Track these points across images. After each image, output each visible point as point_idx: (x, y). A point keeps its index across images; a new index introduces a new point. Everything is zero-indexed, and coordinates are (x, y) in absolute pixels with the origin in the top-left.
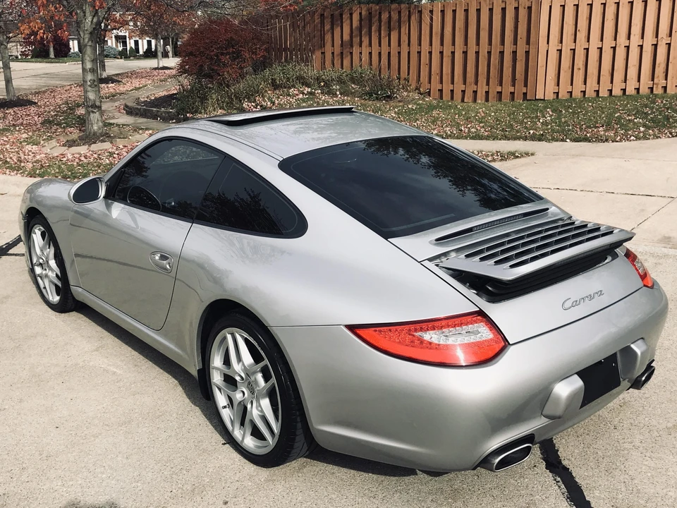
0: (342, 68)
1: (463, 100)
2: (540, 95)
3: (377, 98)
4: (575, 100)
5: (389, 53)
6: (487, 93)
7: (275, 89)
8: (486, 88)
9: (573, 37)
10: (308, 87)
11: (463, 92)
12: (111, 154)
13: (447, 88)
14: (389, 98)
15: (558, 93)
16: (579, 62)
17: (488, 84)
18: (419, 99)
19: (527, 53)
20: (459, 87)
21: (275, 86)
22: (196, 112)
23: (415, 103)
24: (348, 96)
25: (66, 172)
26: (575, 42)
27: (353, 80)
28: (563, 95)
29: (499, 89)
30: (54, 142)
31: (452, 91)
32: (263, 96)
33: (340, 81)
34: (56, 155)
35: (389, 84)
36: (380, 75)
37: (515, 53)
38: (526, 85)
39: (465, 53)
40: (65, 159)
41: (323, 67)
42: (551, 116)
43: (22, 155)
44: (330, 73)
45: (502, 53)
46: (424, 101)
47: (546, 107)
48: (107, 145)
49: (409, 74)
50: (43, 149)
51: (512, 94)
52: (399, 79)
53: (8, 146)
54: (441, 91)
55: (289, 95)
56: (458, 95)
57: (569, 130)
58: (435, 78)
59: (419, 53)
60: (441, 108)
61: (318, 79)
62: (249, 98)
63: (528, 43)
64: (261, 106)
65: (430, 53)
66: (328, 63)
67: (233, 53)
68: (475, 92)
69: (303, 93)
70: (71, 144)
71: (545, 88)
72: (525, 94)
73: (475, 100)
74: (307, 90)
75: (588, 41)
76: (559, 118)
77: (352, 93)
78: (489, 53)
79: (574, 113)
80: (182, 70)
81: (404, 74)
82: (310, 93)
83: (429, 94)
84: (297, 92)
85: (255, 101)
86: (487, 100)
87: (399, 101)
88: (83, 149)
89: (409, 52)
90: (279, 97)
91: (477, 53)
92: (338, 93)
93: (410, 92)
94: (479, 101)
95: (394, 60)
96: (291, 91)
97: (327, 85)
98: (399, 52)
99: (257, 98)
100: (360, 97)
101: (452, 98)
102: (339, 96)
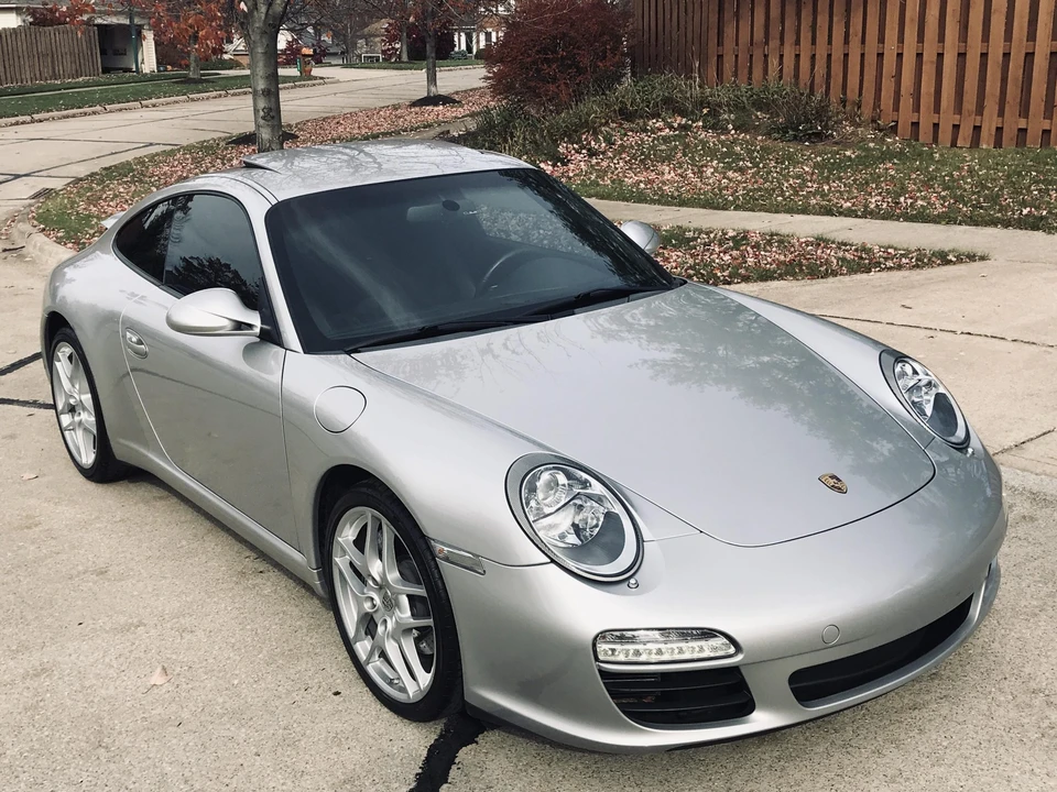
0: (749, 82)
1: (954, 143)
3: (795, 137)
5: (829, 56)
6: (1000, 130)
7: (623, 120)
8: (997, 122)
10: (682, 116)
11: (956, 127)
13: (927, 120)
14: (819, 137)
17: (1001, 113)
20: (948, 118)
21: (626, 115)
24: (746, 132)
27: (758, 104)
29: (1022, 124)
31: (936, 126)
32: (596, 133)
33: (737, 106)
35: (821, 112)
36: (810, 96)
39: (962, 56)
45: (1030, 56)
49: (860, 94)
51: (1047, 133)
52: (843, 101)
54: (916, 125)
55: (645, 131)
56: (945, 134)
58: (906, 102)
59: (880, 56)
61: (700, 102)
62: (570, 137)
64: (589, 150)
65: (900, 55)
66: (729, 74)
68: (977, 129)
69: (671, 127)
73: (976, 143)
74: (679, 120)
77: (754, 127)
78: (1007, 55)
81: (852, 95)
82: (684, 128)
83: (894, 130)
84: (659, 124)
85: (579, 141)
86: (998, 144)
87: (837, 144)
89: (863, 55)
90: (626, 135)
91: (984, 56)
92: (730, 126)
93: (859, 125)
94: (984, 147)
95: (837, 69)
96: (650, 123)
97: (714, 113)
98: (846, 55)
99: (584, 137)
100: (768, 134)
101: (935, 139)
102: (733, 132)
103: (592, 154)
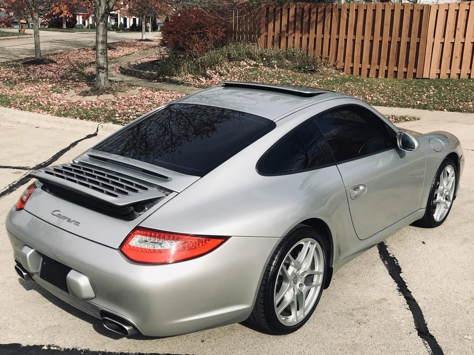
0: (280, 48)
1: (368, 76)
2: (426, 75)
3: (304, 71)
4: (452, 79)
5: (315, 39)
6: (386, 71)
7: (230, 61)
8: (385, 68)
9: (453, 34)
10: (254, 61)
11: (369, 70)
12: (114, 103)
13: (357, 66)
14: (313, 71)
15: (439, 74)
16: (457, 52)
17: (387, 65)
18: (335, 74)
19: (418, 44)
20: (366, 65)
21: (230, 59)
22: (173, 75)
23: (332, 76)
24: (283, 68)
25: (82, 114)
26: (454, 37)
27: (287, 57)
28: (444, 76)
29: (395, 69)
30: (72, 92)
31: (360, 69)
32: (221, 66)
33: (278, 57)
34: (74, 101)
35: (314, 62)
36: (307, 55)
37: (409, 43)
38: (416, 67)
39: (372, 41)
40: (81, 105)
41: (266, 46)
42: (433, 91)
43: (50, 100)
44: (271, 51)
45: (399, 43)
46: (339, 74)
47: (430, 84)
48: (110, 97)
49: (329, 55)
50: (65, 96)
51: (405, 73)
52: (321, 58)
53: (39, 93)
54: (352, 68)
55: (240, 66)
56: (364, 72)
57: (446, 102)
58: (348, 59)
59: (338, 40)
60: (351, 80)
61: (261, 55)
62: (211, 67)
63: (419, 36)
64: (219, 73)
65: (346, 40)
66: (269, 44)
67: (201, 33)
68: (378, 70)
69: (250, 65)
70: (85, 94)
71: (430, 71)
72: (415, 74)
73: (377, 76)
74: (253, 63)
75: (465, 37)
76: (439, 93)
77: (286, 67)
78: (390, 42)
79: (450, 90)
80: (163, 44)
81: (325, 54)
82: (256, 65)
83: (343, 70)
84: (245, 64)
85: (215, 69)
86: (386, 76)
87: (321, 74)
88: (94, 98)
89: (330, 39)
90: (232, 67)
91: (381, 42)
92: (276, 66)
93: (329, 68)
94: (380, 77)
95: (319, 44)
96: (241, 63)
97: (268, 60)
98: (323, 39)
99: (217, 67)
100: (292, 70)
101: (360, 74)
102: (277, 68)
103: (221, 75)
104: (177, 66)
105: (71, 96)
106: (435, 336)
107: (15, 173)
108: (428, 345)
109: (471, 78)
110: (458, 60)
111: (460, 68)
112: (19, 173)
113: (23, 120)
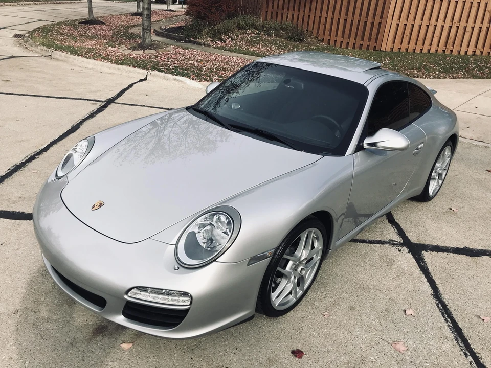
0: (276, 21)
1: (341, 47)
2: (383, 49)
3: (294, 41)
4: (402, 53)
5: (304, 15)
6: (354, 44)
7: (239, 29)
8: (354, 41)
9: (407, 17)
10: (257, 30)
11: (342, 42)
12: (156, 57)
13: (333, 38)
14: (301, 41)
15: (393, 48)
16: (408, 32)
17: (355, 39)
18: (317, 44)
19: (380, 23)
20: (339, 39)
21: (239, 28)
22: (196, 38)
23: (315, 46)
24: (278, 37)
25: (134, 64)
26: (407, 20)
27: (282, 29)
28: (396, 50)
29: (361, 43)
30: (123, 47)
31: (336, 41)
32: (233, 33)
33: (275, 28)
34: (126, 54)
35: (302, 33)
36: (297, 28)
37: (373, 23)
38: (376, 42)
39: (346, 20)
40: (132, 57)
41: (266, 20)
42: (389, 61)
43: (108, 52)
44: (269, 23)
45: (366, 22)
46: (320, 45)
47: (386, 56)
48: (153, 51)
49: (313, 29)
50: (119, 50)
51: (368, 46)
52: (307, 31)
53: (98, 46)
54: (329, 40)
55: (246, 33)
56: (338, 44)
57: (398, 69)
58: (327, 33)
59: (320, 17)
60: (329, 49)
61: (263, 26)
62: (225, 33)
63: (381, 18)
64: (231, 38)
65: (326, 18)
66: (269, 17)
67: (218, 6)
68: (348, 43)
69: (254, 33)
70: (134, 49)
71: (386, 46)
72: (375, 47)
73: (347, 47)
74: (257, 32)
75: (415, 20)
76: (393, 62)
77: (281, 36)
78: (359, 21)
79: (401, 60)
80: (187, 13)
81: (310, 28)
82: (257, 34)
83: (322, 41)
84: (250, 32)
85: (228, 35)
86: (354, 48)
87: (306, 44)
88: (141, 52)
89: (315, 16)
90: (241, 34)
91: (352, 21)
92: (273, 35)
93: (312, 39)
94: (350, 48)
95: (306, 20)
96: (247, 31)
97: (268, 30)
98: (309, 16)
99: (230, 33)
100: (285, 39)
101: (335, 45)
102: (274, 37)
103: (233, 39)
104: (200, 31)
105: (124, 50)
106: (399, 223)
107: (93, 104)
108: (395, 228)
109: (416, 52)
110: (408, 37)
111: (409, 44)
112: (96, 104)
113: (90, 66)
